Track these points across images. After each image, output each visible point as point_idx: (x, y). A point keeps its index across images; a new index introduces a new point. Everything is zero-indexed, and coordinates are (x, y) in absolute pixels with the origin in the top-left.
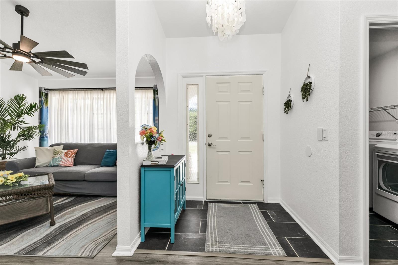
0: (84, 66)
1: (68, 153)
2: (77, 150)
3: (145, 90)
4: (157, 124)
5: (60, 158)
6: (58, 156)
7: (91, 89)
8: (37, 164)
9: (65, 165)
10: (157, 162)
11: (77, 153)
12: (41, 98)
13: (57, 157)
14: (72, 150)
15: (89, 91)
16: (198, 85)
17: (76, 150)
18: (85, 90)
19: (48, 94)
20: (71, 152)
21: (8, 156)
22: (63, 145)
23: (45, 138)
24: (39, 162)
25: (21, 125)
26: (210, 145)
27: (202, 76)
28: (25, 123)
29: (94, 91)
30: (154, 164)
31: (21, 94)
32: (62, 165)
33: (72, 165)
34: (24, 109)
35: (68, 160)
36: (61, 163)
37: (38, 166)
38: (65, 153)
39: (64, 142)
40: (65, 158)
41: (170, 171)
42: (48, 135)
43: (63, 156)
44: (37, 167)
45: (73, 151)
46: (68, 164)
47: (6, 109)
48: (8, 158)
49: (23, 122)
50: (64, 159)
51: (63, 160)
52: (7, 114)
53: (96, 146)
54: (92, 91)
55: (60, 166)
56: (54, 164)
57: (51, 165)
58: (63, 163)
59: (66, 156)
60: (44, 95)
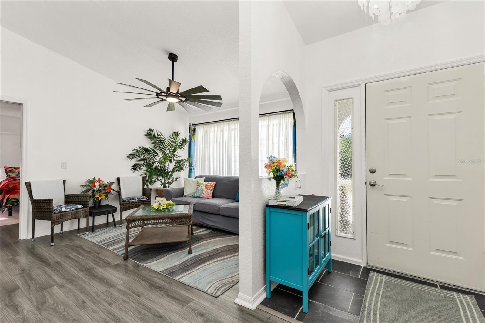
0: (218, 97)
1: (208, 185)
2: (216, 182)
3: (284, 115)
5: (201, 190)
6: (200, 187)
7: (229, 120)
8: (185, 194)
9: (206, 197)
10: (286, 203)
11: (215, 186)
12: (190, 133)
13: (200, 189)
14: (211, 183)
15: (227, 123)
16: (352, 98)
17: (214, 183)
18: (224, 122)
19: (195, 129)
20: (210, 185)
21: (167, 185)
22: (204, 178)
23: (193, 170)
24: (187, 193)
25: (176, 158)
26: (373, 185)
27: (359, 85)
28: (178, 157)
29: (232, 122)
30: (281, 204)
31: (176, 132)
32: (203, 196)
33: (211, 198)
34: (178, 144)
35: (208, 192)
36: (202, 195)
37: (185, 195)
38: (206, 185)
39: (207, 174)
40: (205, 190)
41: (302, 215)
42: (194, 168)
43: (204, 188)
44: (185, 197)
45: (212, 184)
46: (207, 196)
47: (167, 144)
48: (167, 187)
49: (177, 155)
50: (204, 191)
51: (204, 192)
52: (167, 149)
53: (232, 180)
54: (230, 122)
55: (202, 197)
56: (197, 195)
57: (195, 196)
58: (204, 195)
59: (206, 188)
60: (192, 130)
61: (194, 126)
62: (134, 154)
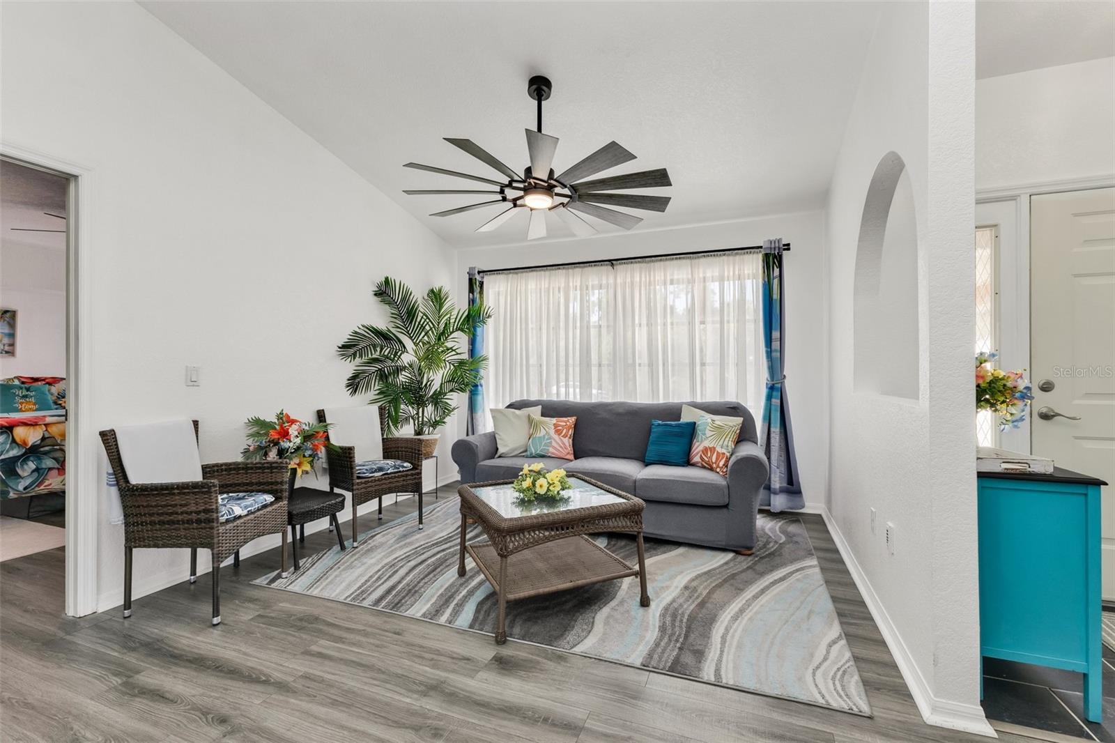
1: (560, 426)
2: (576, 418)
4: (776, 351)
5: (546, 437)
6: (543, 432)
8: (501, 450)
9: (562, 456)
11: (576, 426)
12: (473, 294)
13: (542, 435)
14: (565, 419)
17: (572, 420)
19: (483, 282)
20: (565, 424)
22: (540, 406)
23: (480, 388)
24: (505, 446)
25: (451, 357)
28: (458, 354)
31: (436, 287)
32: (553, 453)
33: (572, 457)
34: (452, 321)
35: (564, 444)
36: (551, 450)
37: (503, 453)
38: (556, 426)
39: (538, 398)
40: (556, 437)
43: (552, 432)
44: (500, 457)
45: (568, 421)
46: (563, 453)
47: (421, 323)
49: (454, 350)
50: (554, 440)
51: (554, 444)
52: (423, 333)
53: (621, 410)
55: (549, 457)
56: (538, 452)
57: (531, 454)
58: (554, 451)
59: (558, 432)
60: (474, 285)
61: (481, 274)
62: (354, 345)
